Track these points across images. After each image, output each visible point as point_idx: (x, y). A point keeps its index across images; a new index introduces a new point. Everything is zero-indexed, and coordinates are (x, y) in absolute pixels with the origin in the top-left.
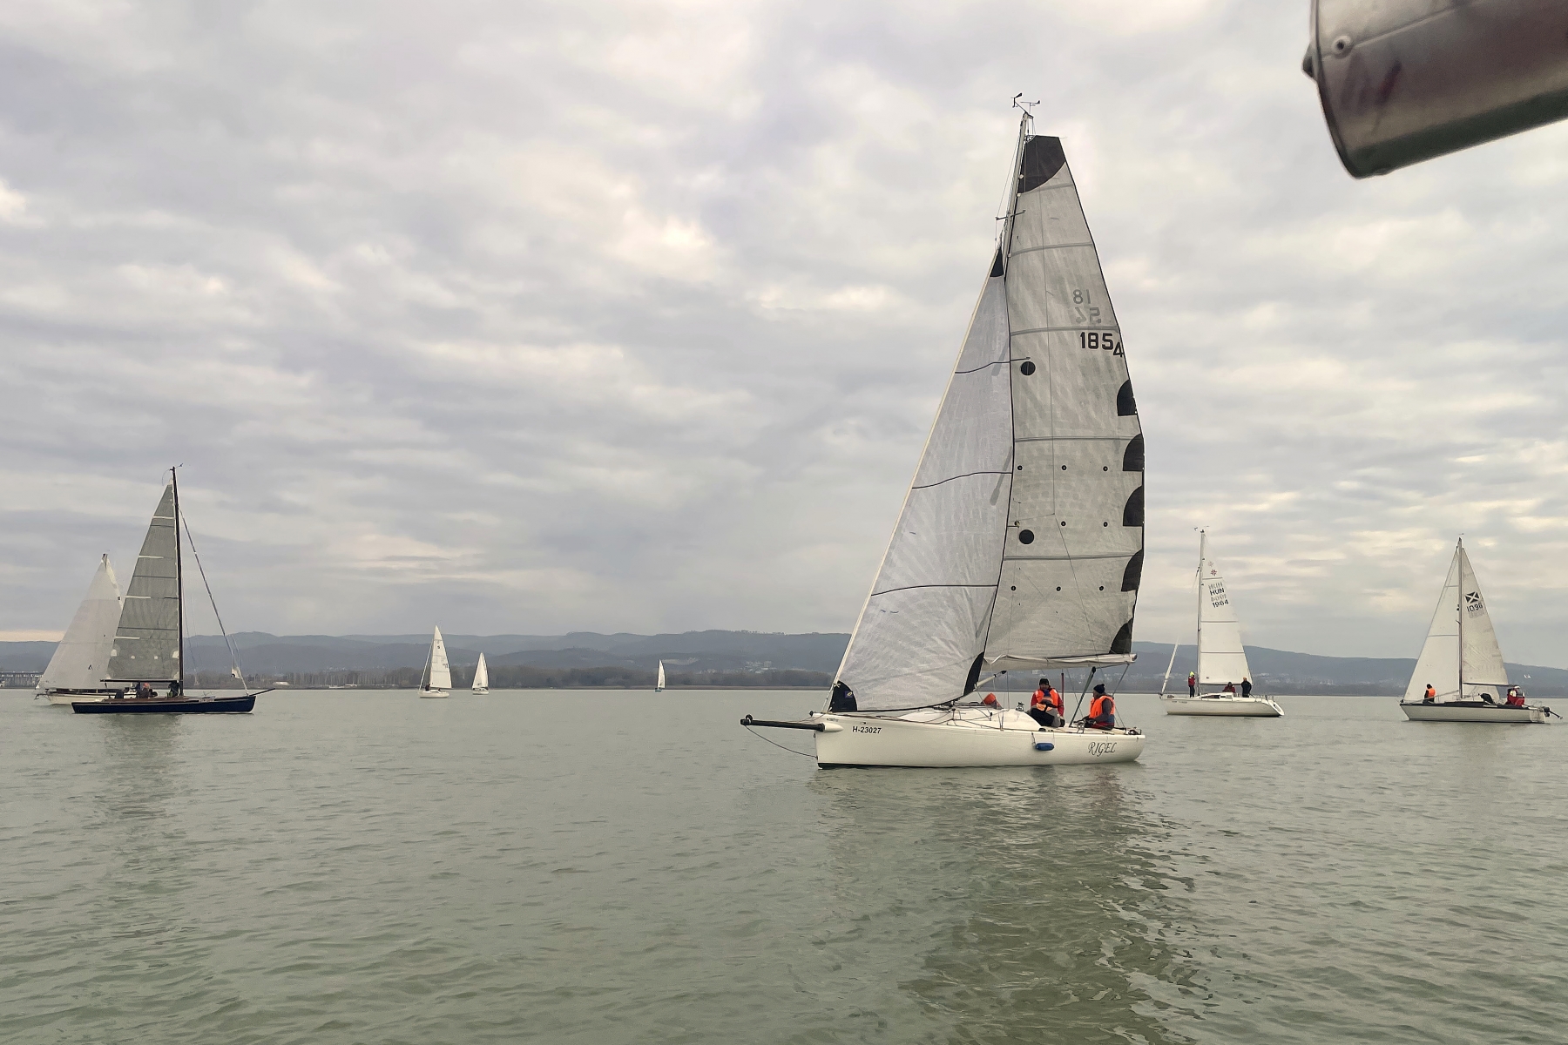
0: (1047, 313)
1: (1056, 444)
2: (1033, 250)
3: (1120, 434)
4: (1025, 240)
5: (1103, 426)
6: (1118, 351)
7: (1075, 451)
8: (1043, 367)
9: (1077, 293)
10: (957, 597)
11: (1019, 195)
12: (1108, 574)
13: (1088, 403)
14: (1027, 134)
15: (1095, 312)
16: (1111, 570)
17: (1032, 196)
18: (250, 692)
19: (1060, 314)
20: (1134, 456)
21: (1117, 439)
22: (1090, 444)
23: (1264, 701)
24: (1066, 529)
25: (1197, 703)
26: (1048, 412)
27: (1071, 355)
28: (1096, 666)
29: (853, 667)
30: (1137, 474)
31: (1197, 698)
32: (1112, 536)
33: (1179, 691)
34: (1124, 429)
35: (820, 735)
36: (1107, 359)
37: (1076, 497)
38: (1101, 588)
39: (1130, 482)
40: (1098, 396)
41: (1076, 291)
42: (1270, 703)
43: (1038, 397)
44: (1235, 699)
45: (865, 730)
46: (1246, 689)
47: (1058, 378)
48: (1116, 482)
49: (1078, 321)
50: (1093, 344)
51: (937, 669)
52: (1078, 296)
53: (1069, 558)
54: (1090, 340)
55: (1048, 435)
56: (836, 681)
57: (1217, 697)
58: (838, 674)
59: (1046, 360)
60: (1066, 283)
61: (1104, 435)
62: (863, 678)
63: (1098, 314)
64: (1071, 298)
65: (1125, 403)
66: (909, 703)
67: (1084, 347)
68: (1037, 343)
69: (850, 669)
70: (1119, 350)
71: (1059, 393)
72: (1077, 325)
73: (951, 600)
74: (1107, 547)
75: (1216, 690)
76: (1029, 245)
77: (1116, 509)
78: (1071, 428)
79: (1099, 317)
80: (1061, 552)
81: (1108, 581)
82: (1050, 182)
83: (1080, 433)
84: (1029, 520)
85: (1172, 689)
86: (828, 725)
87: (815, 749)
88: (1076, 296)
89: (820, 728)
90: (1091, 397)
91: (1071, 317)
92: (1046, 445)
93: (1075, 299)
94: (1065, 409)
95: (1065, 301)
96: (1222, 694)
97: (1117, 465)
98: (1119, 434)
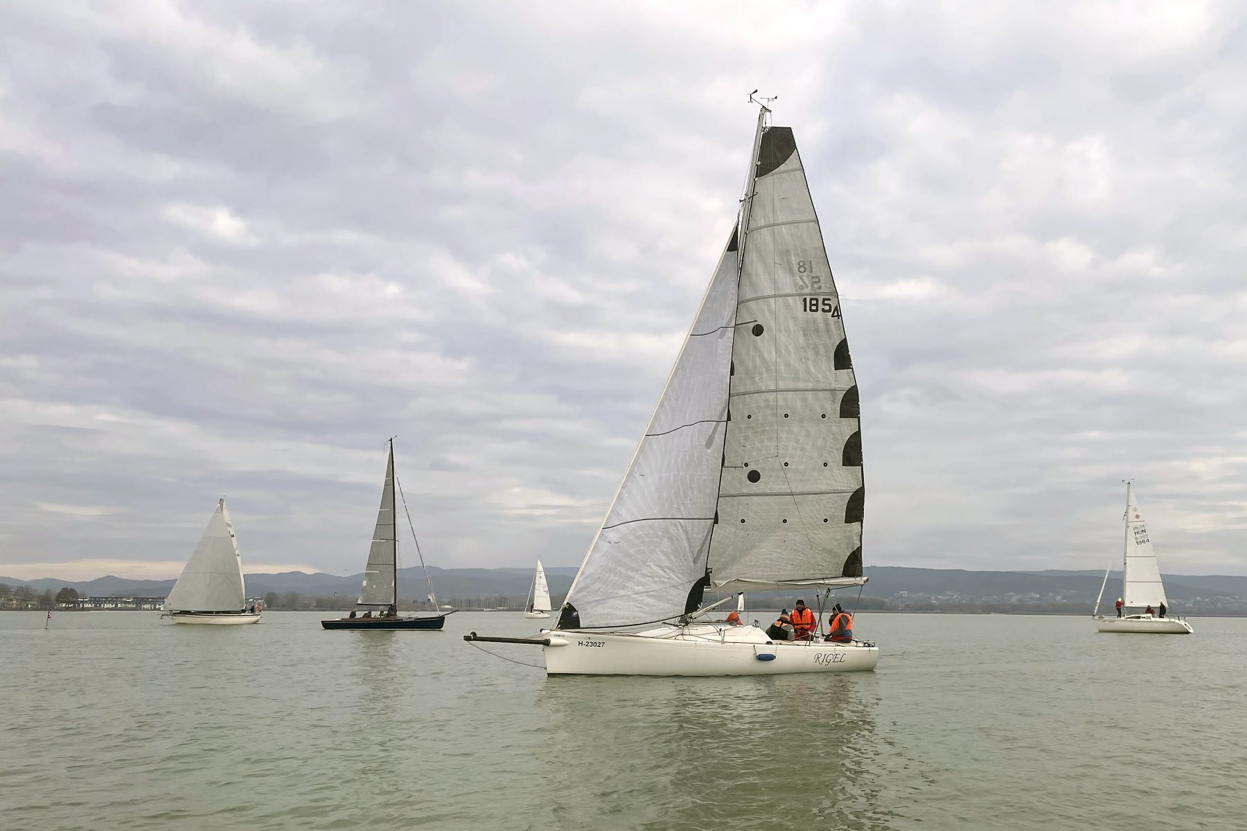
0: (775, 282)
1: (780, 395)
2: (766, 226)
3: (837, 386)
4: (760, 219)
5: (821, 379)
6: (836, 314)
7: (795, 401)
8: (770, 329)
9: (801, 264)
10: (673, 530)
11: (756, 179)
12: (831, 507)
13: (808, 359)
14: (764, 126)
15: (817, 280)
16: (834, 504)
17: (767, 179)
18: (442, 614)
19: (786, 282)
20: (850, 404)
21: (833, 390)
22: (809, 395)
23: (1177, 621)
24: (788, 468)
25: (1123, 622)
26: (773, 368)
27: (795, 318)
28: (831, 587)
29: (581, 590)
30: (853, 421)
31: (1123, 618)
32: (833, 475)
33: (1108, 613)
34: (842, 380)
35: (547, 649)
36: (826, 321)
37: (797, 441)
38: (826, 520)
39: (848, 426)
40: (817, 353)
41: (801, 261)
42: (1182, 623)
43: (766, 355)
44: (1153, 619)
45: (590, 644)
46: (1162, 611)
47: (782, 338)
48: (834, 428)
49: (801, 288)
50: (814, 308)
51: (653, 591)
52: (803, 267)
53: (792, 494)
54: (811, 304)
55: (773, 388)
56: (565, 603)
57: (1139, 618)
58: (568, 597)
59: (772, 323)
60: (792, 254)
61: (822, 386)
62: (586, 599)
63: (819, 281)
64: (796, 269)
65: (842, 358)
66: (625, 621)
67: (805, 310)
68: (766, 308)
69: (578, 592)
70: (837, 312)
71: (783, 351)
72: (799, 291)
73: (666, 531)
74: (828, 484)
75: (1136, 612)
76: (763, 223)
77: (835, 451)
78: (793, 381)
79: (820, 284)
80: (784, 488)
81: (831, 514)
82: (782, 167)
83: (801, 385)
84: (757, 462)
85: (1103, 611)
86: (554, 641)
87: (545, 661)
88: (800, 267)
89: (546, 643)
90: (811, 354)
91: (796, 285)
92: (771, 396)
93: (799, 268)
94: (788, 365)
95: (791, 270)
96: (1143, 616)
97: (834, 414)
98: (834, 386)
